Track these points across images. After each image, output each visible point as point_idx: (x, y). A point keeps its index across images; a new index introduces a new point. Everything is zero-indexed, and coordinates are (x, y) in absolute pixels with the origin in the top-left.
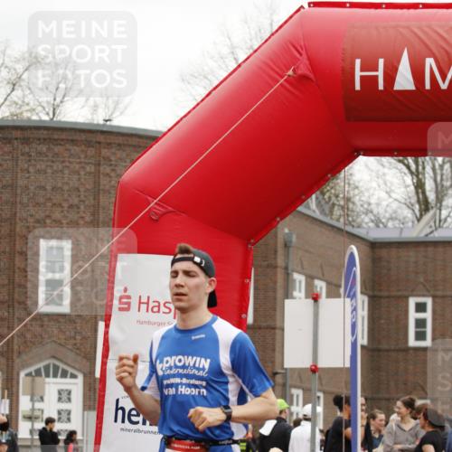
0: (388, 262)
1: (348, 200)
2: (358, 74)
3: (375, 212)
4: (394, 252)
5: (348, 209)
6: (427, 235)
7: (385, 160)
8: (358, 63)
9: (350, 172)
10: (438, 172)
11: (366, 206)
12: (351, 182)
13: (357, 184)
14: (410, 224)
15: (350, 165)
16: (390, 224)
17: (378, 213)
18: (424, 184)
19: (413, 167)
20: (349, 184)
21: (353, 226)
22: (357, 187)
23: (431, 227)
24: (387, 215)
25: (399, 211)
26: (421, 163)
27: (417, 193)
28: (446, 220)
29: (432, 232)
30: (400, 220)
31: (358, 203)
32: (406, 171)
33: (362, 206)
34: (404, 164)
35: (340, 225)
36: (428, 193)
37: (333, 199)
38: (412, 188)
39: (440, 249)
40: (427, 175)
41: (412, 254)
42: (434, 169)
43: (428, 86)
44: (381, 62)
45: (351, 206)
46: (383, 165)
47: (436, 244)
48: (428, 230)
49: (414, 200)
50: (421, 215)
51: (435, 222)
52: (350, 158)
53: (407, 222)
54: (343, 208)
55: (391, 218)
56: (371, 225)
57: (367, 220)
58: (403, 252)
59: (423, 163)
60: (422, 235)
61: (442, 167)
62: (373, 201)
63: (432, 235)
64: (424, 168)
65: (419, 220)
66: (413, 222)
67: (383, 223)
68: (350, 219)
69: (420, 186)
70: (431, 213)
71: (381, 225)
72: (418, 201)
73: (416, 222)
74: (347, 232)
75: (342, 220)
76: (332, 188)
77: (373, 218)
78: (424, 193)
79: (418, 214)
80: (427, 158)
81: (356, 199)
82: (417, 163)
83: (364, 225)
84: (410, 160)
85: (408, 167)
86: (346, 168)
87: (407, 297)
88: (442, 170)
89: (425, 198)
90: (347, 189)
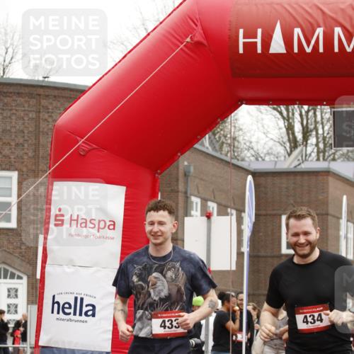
0: (265, 187)
1: (234, 139)
2: (241, 40)
3: (255, 149)
4: (269, 180)
5: (234, 146)
6: (295, 167)
7: (263, 108)
8: (241, 31)
9: (236, 117)
10: (305, 117)
11: (248, 144)
12: (237, 125)
13: (241, 127)
14: (283, 158)
15: (236, 112)
16: (267, 158)
17: (258, 150)
18: (293, 126)
19: (285, 113)
20: (235, 127)
21: (238, 160)
22: (241, 129)
23: (299, 160)
24: (265, 151)
25: (274, 148)
26: (290, 110)
27: (288, 134)
28: (310, 155)
29: (299, 164)
30: (274, 155)
31: (242, 142)
32: (280, 116)
33: (245, 144)
34: (278, 111)
35: (228, 159)
36: (296, 134)
37: (222, 138)
38: (284, 130)
39: (306, 178)
40: (295, 120)
41: (284, 182)
42: (301, 115)
43: (296, 50)
44: (259, 31)
45: (236, 144)
46: (261, 112)
47: (303, 173)
48: (297, 163)
49: (286, 139)
50: (291, 151)
51: (302, 156)
52: (235, 107)
53: (280, 157)
54: (230, 145)
55: (268, 154)
56: (252, 158)
57: (249, 155)
58: (277, 180)
59: (293, 110)
60: (292, 166)
61: (307, 112)
62: (253, 140)
63: (298, 167)
64: (293, 114)
65: (289, 155)
66: (285, 157)
67: (261, 157)
68: (236, 154)
69: (290, 128)
70: (299, 149)
71: (260, 159)
72: (289, 140)
73: (287, 156)
74: (233, 164)
75: (229, 155)
76: (221, 130)
77: (253, 153)
78: (293, 134)
79: (289, 151)
80: (296, 106)
81: (240, 139)
82: (287, 110)
83: (247, 159)
84: (283, 108)
85: (281, 113)
86: (233, 115)
87: (280, 215)
88: (307, 116)
89: (295, 138)
90: (233, 130)
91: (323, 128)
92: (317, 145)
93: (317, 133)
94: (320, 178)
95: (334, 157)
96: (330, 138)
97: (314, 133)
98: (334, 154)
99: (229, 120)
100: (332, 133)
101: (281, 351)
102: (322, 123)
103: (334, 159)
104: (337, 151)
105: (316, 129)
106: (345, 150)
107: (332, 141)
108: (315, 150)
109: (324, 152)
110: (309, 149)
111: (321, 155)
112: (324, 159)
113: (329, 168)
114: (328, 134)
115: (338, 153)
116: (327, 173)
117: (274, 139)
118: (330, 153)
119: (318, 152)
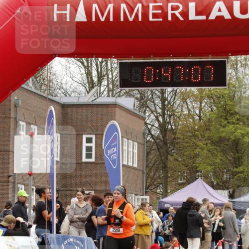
0: (71, 115)
1: (50, 81)
2: (56, 12)
3: (65, 88)
4: (74, 110)
5: (50, 86)
6: (93, 101)
7: (70, 59)
9: (51, 66)
10: (99, 66)
11: (59, 85)
12: (52, 71)
13: (54, 72)
15: (51, 62)
16: (73, 95)
18: (92, 73)
19: (86, 63)
20: (50, 73)
21: (52, 96)
22: (55, 74)
23: (95, 96)
24: (71, 90)
25: (78, 87)
26: (90, 62)
27: (88, 78)
29: (96, 99)
30: (78, 93)
31: (55, 83)
32: (82, 66)
33: (57, 84)
34: (81, 62)
35: (45, 95)
36: (94, 78)
37: (42, 80)
38: (85, 75)
39: (100, 109)
40: (93, 68)
41: (84, 111)
42: (97, 65)
43: (94, 19)
45: (51, 84)
46: (69, 62)
47: (98, 105)
48: (94, 98)
49: (86, 82)
50: (90, 90)
51: (97, 94)
52: (51, 58)
53: (82, 94)
54: (47, 86)
55: (73, 91)
56: (62, 95)
57: (60, 92)
58: (79, 110)
59: (91, 61)
60: (91, 100)
61: (101, 63)
63: (95, 101)
64: (91, 64)
65: (88, 93)
66: (85, 94)
67: (69, 94)
68: (51, 92)
69: (89, 74)
70: (95, 88)
71: (68, 95)
72: (88, 82)
73: (87, 94)
74: (49, 99)
75: (46, 92)
76: (41, 75)
77: (63, 91)
78: (91, 78)
79: (88, 90)
80: (93, 59)
81: (54, 81)
83: (59, 95)
84: (84, 60)
85: (83, 63)
86: (49, 64)
87: (82, 135)
88: (101, 66)
89: (92, 81)
90: (49, 75)
91: (112, 74)
92: (108, 86)
93: (108, 77)
94: (110, 109)
95: (120, 94)
96: (117, 81)
97: (106, 77)
98: (120, 92)
99: (47, 68)
100: (118, 78)
101: (82, 230)
102: (112, 71)
103: (119, 96)
104: (121, 90)
105: (107, 74)
106: (127, 89)
107: (118, 83)
108: (107, 90)
109: (113, 90)
110: (102, 89)
111: (111, 92)
112: (112, 96)
113: (116, 102)
114: (115, 78)
115: (122, 92)
116: (115, 105)
117: (78, 81)
118: (117, 91)
119: (109, 91)
